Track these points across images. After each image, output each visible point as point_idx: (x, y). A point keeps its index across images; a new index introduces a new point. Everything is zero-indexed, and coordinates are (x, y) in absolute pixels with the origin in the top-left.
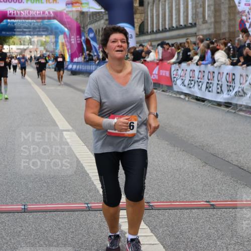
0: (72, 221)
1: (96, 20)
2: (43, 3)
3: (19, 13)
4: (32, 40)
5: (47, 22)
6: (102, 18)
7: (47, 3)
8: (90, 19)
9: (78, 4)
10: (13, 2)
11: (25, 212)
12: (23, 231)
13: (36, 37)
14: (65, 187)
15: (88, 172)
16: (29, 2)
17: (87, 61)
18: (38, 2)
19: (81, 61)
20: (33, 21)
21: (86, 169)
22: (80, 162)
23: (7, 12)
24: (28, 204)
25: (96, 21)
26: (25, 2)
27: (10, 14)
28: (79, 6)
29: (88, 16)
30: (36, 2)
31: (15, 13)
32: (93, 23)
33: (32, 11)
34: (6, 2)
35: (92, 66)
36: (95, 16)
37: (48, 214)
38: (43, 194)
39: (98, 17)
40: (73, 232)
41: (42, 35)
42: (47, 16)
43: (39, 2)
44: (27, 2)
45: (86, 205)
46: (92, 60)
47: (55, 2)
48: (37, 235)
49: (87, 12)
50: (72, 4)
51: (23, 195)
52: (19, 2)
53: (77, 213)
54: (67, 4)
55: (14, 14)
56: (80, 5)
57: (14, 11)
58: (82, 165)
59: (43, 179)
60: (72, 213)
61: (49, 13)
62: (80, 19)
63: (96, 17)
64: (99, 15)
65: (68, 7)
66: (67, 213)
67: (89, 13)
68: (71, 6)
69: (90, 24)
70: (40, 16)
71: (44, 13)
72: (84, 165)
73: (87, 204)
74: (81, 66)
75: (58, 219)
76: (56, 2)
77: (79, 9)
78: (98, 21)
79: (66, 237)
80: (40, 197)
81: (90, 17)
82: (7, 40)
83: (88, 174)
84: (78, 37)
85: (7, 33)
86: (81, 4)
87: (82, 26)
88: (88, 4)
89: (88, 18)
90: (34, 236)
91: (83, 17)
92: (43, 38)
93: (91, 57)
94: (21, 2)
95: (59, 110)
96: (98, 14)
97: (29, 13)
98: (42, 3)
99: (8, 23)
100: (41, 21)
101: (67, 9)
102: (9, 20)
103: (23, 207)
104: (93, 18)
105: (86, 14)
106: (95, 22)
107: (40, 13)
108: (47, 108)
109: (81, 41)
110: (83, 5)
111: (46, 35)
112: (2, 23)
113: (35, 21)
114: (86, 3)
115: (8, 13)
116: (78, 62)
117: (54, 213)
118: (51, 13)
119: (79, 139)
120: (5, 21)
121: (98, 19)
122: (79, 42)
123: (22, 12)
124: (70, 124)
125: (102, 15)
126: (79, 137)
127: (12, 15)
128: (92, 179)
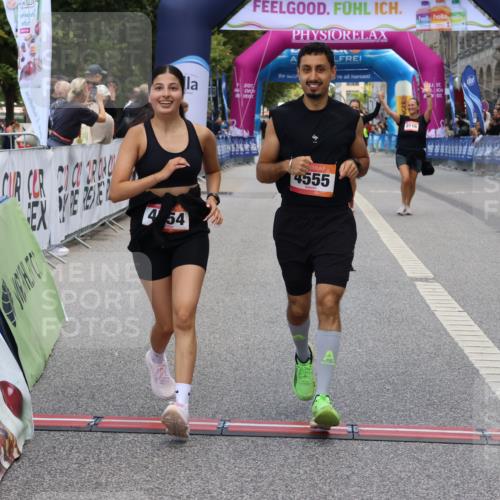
0: (453, 463)
1: (475, 49)
2: (369, 13)
3: (315, 35)
4: (337, 91)
5: (371, 54)
6: (488, 44)
7: (376, 13)
8: (462, 48)
9: (442, 16)
10: (306, 14)
11: (353, 439)
12: (354, 477)
13: (344, 84)
14: (431, 393)
15: (476, 365)
16: (340, 12)
17: (457, 137)
18: (357, 12)
19: (442, 136)
20: (341, 51)
21: (471, 359)
22: (457, 344)
23: (291, 32)
24: (358, 423)
25: (476, 51)
26: (332, 13)
27: (298, 37)
28: (445, 20)
29: (459, 40)
30: (355, 13)
31: (308, 34)
32: (468, 56)
33: (342, 30)
34: (294, 12)
35: (465, 147)
36: (473, 40)
37: (401, 445)
38: (386, 405)
39: (480, 42)
40: (457, 485)
41: (357, 81)
42: (373, 41)
43: (360, 13)
44: (335, 13)
45: (480, 433)
46: (467, 133)
47: (393, 11)
48: (385, 486)
49: (457, 33)
50: (430, 14)
51: (346, 406)
52: (319, 13)
53: (461, 447)
54: (420, 15)
55: (305, 37)
56: (446, 17)
57: (305, 32)
58: (462, 350)
59: (383, 375)
60: (451, 446)
61: (378, 34)
62: (442, 47)
63: (476, 43)
64: (483, 39)
65: (421, 22)
66: (441, 446)
67: (460, 35)
68: (427, 18)
69: (461, 58)
70: (358, 41)
71: (367, 34)
72: (467, 351)
73: (482, 430)
74: (442, 147)
75: (424, 458)
76: (396, 12)
77: (444, 25)
78: (481, 50)
79: (445, 494)
80: (382, 410)
81: (462, 43)
82: (286, 93)
83: (478, 371)
84: (438, 84)
85: (289, 77)
86: (450, 15)
87: (445, 61)
88: (463, 15)
89: (459, 46)
90: (379, 487)
91: (448, 44)
92: (361, 87)
93: (464, 128)
94: (322, 14)
95: (402, 238)
96: (480, 37)
97: (337, 35)
98: (366, 13)
99: (290, 56)
100: (358, 51)
101: (419, 27)
102: (293, 51)
103: (350, 429)
104: (469, 46)
105: (454, 35)
106: (474, 54)
107: (360, 35)
108: (376, 231)
109: (443, 93)
110: (454, 18)
111: (366, 81)
112: (280, 57)
113: (345, 51)
114: (460, 13)
115: (294, 36)
116: (435, 139)
117: (413, 445)
118: (383, 34)
119: (450, 297)
120: (285, 52)
121: (479, 48)
122: (439, 96)
123: (321, 33)
124: (427, 266)
125: (488, 38)
126: (450, 293)
127: (302, 40)
128: (486, 381)
